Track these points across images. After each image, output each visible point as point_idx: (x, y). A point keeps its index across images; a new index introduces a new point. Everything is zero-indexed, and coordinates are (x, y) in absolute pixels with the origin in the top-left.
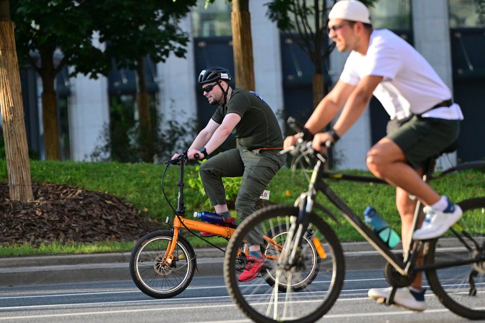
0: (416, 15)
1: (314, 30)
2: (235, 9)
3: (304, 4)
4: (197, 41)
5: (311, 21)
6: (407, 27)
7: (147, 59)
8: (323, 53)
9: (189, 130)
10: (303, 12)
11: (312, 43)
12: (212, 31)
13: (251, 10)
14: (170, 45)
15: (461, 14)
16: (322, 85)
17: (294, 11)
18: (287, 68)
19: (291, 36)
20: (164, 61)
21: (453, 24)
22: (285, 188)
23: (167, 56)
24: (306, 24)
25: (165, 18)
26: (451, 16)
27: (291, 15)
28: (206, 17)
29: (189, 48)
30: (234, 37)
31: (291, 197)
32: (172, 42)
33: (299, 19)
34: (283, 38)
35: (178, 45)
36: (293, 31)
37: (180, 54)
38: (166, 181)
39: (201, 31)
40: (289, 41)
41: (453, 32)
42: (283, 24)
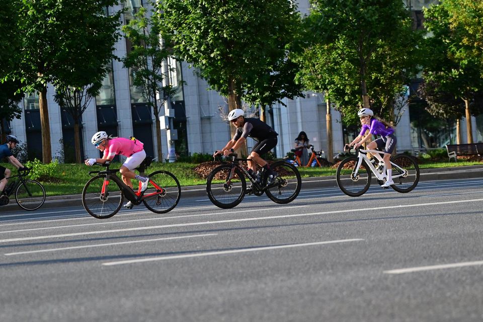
0: (116, 99)
1: (74, 106)
2: (41, 98)
3: (70, 95)
4: (26, 111)
5: (73, 102)
6: (114, 103)
7: (4, 119)
8: (78, 114)
9: (23, 149)
10: (69, 98)
11: (73, 111)
12: (33, 107)
13: (47, 98)
14: (14, 114)
15: (136, 98)
16: (78, 129)
17: (66, 98)
18: (64, 122)
19: (65, 108)
20: (12, 120)
21: (133, 101)
22: (63, 172)
23: (13, 118)
24: (70, 103)
25: (12, 102)
26: (131, 98)
27: (65, 100)
28: (30, 101)
29: (23, 115)
30: (40, 110)
31: (66, 176)
32: (15, 113)
33: (68, 101)
34: (62, 109)
35: (17, 114)
36: (65, 106)
37: (19, 117)
38: (13, 170)
39: (28, 107)
40: (64, 110)
41: (132, 105)
42: (61, 103)
